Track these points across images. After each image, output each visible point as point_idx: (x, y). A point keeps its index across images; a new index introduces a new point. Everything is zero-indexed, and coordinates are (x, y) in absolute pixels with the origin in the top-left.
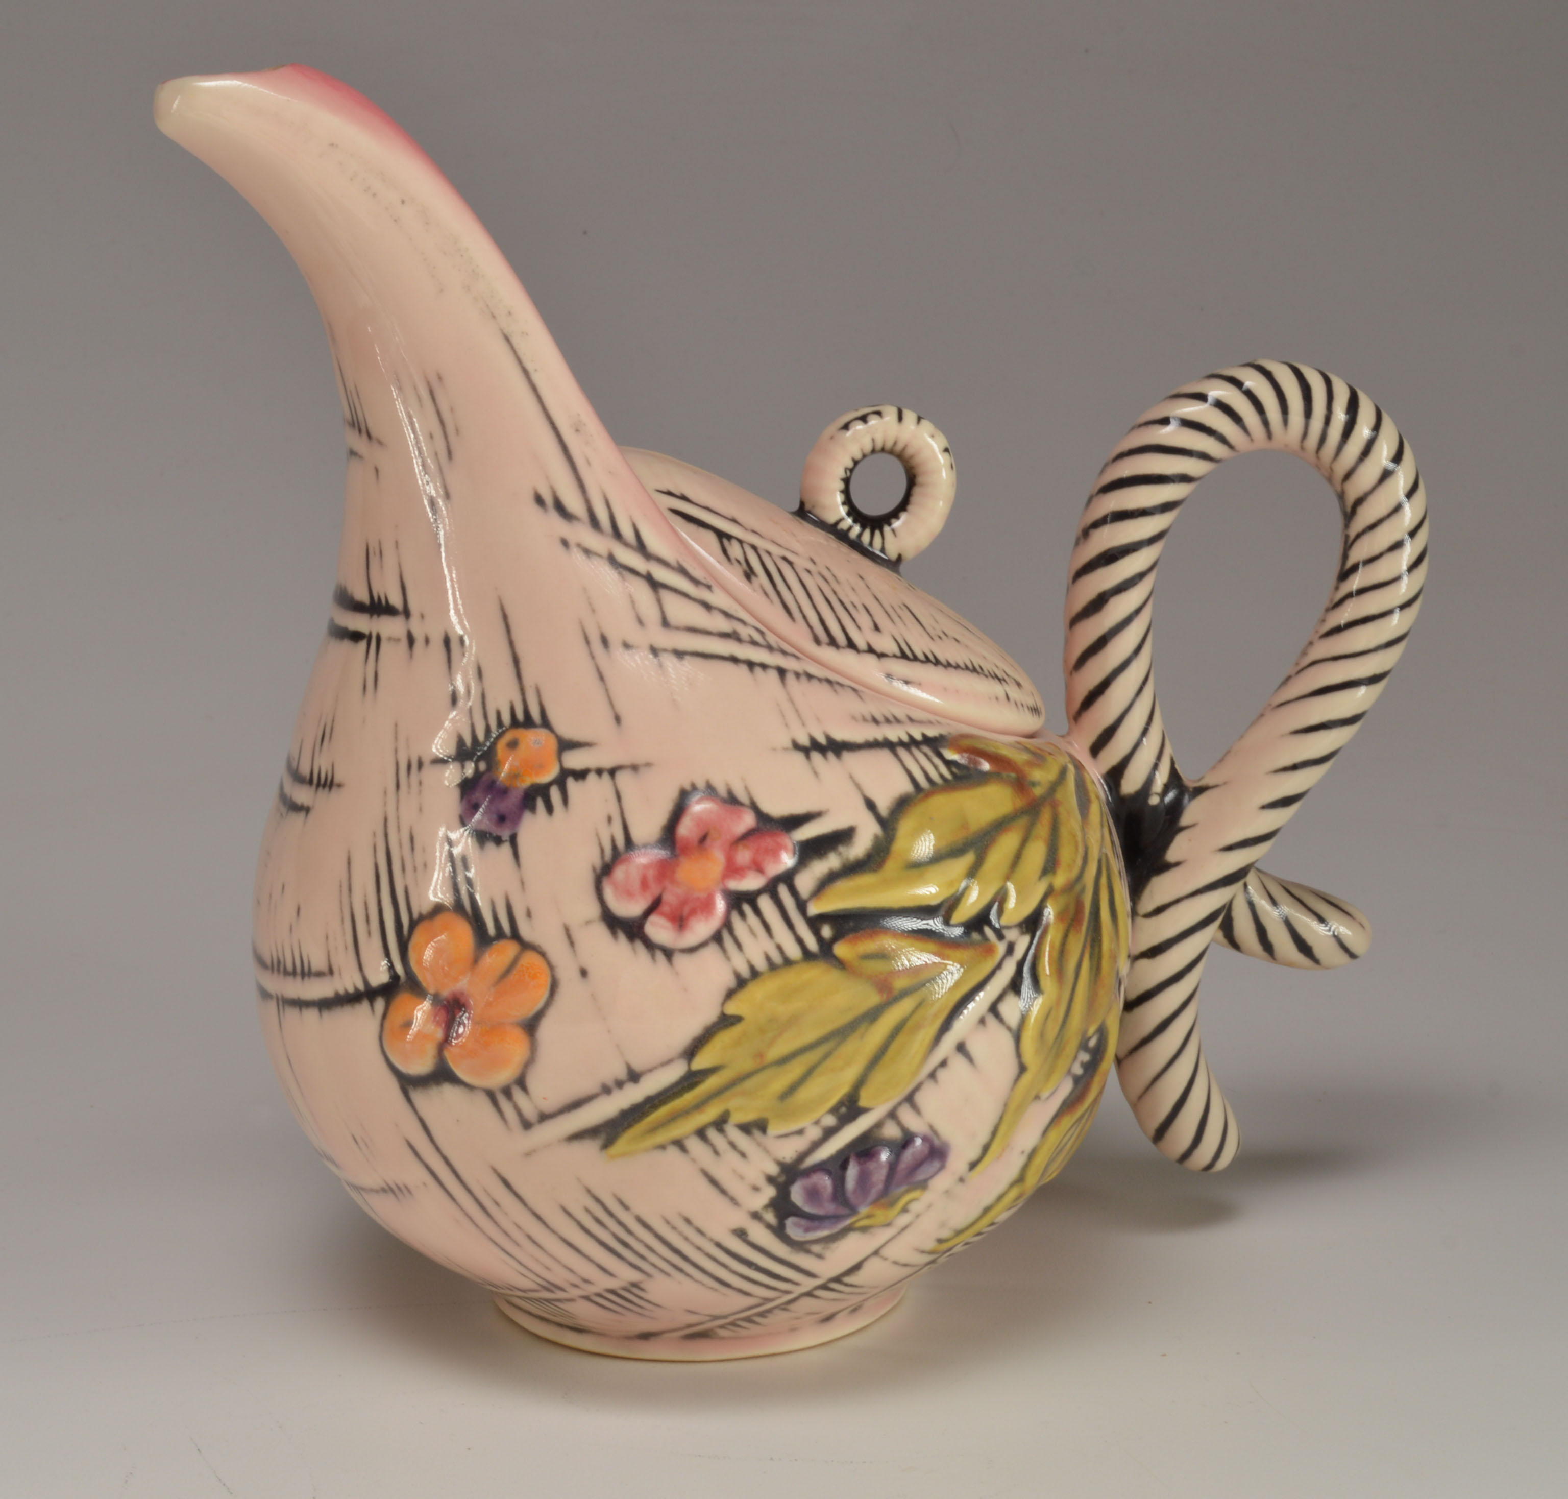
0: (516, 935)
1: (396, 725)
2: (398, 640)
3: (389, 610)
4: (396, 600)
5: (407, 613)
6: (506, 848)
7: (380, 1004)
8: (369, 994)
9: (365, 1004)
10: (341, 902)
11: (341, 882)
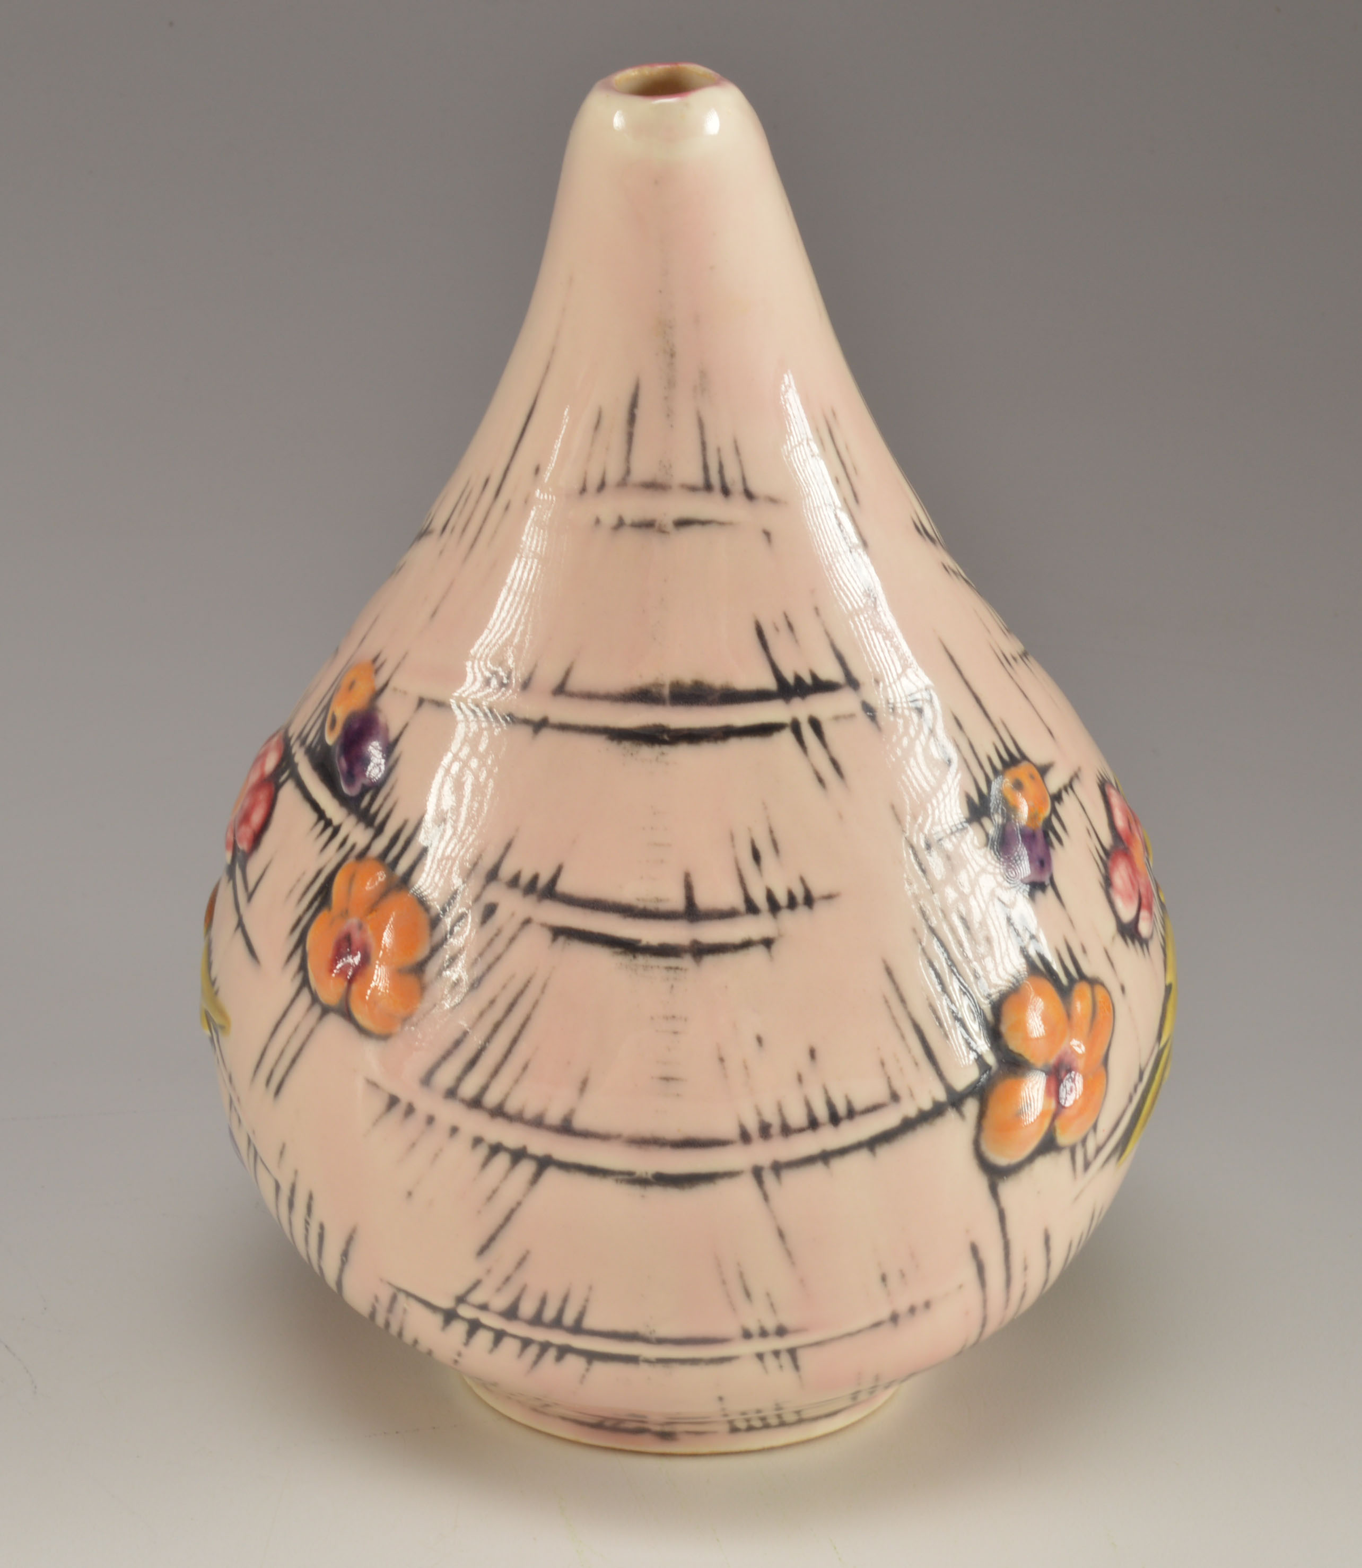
0: (1082, 976)
1: (893, 807)
2: (852, 716)
3: (821, 686)
4: (830, 671)
5: (853, 683)
6: (1050, 891)
7: (971, 1107)
8: (956, 1100)
9: (951, 1114)
10: (894, 1018)
11: (884, 997)
